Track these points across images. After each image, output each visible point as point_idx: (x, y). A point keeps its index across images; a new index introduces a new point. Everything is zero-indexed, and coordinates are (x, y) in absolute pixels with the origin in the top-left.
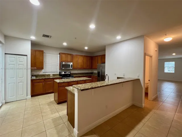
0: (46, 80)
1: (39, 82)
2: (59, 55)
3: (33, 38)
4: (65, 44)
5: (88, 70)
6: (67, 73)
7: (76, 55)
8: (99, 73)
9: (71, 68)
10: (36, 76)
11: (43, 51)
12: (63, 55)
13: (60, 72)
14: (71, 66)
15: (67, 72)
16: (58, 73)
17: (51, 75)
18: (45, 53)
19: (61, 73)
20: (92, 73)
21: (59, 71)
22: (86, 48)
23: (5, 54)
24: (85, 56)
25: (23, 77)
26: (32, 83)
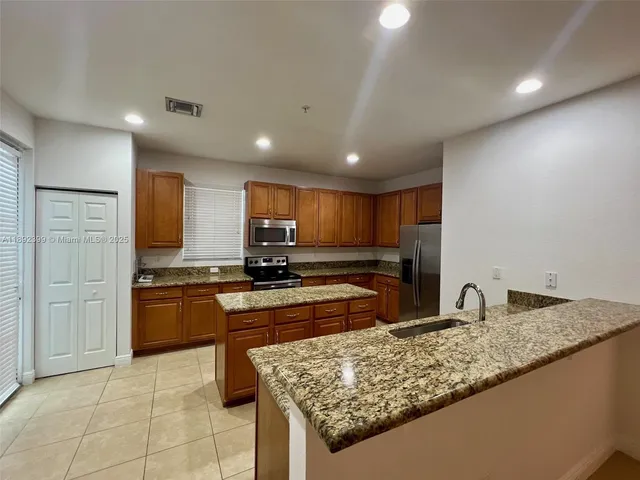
0: (191, 292)
1: (163, 300)
2: (243, 192)
3: (135, 120)
4: (264, 143)
5: (359, 251)
6: (274, 263)
7: (313, 190)
8: (407, 264)
9: (291, 244)
10: (157, 273)
11: (182, 176)
12: (260, 192)
13: (246, 259)
14: (288, 234)
15: (275, 260)
16: (241, 263)
17: (212, 270)
18: (190, 184)
19: (251, 262)
20: (375, 263)
21: (244, 253)
22: (353, 159)
23: (38, 188)
24: (345, 193)
25: (103, 276)
26: (136, 302)
